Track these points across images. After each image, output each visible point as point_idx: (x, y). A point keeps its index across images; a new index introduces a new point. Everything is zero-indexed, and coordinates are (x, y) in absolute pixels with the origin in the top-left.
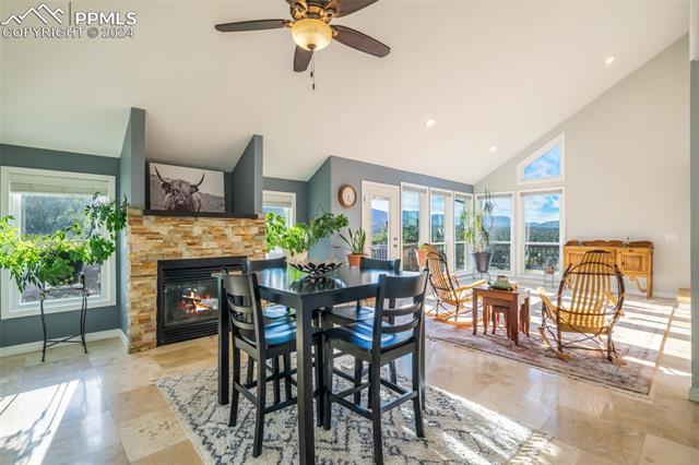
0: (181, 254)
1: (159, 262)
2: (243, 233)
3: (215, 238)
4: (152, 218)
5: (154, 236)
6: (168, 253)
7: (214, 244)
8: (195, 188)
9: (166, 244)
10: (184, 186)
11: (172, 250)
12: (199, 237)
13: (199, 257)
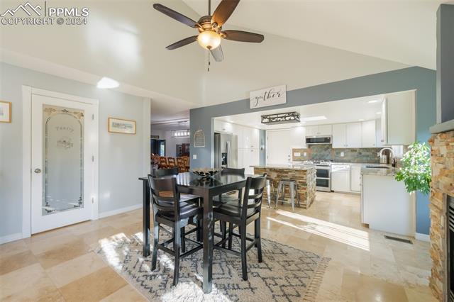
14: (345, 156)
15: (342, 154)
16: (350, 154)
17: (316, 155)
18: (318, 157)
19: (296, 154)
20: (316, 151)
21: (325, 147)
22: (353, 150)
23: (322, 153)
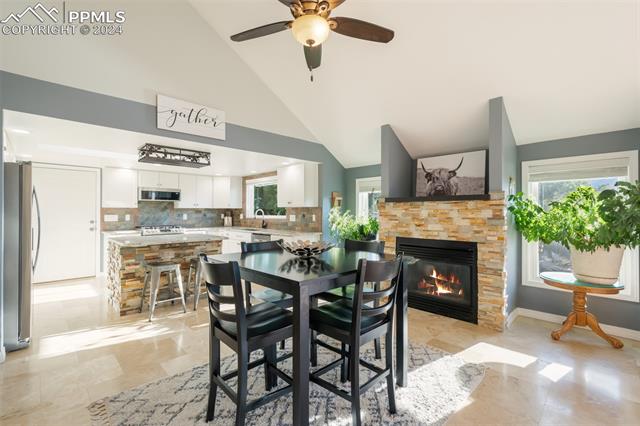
0: (410, 233)
1: (397, 238)
2: (470, 216)
3: (440, 221)
4: (392, 204)
5: (393, 218)
6: (401, 232)
7: (438, 227)
8: (454, 173)
9: (400, 225)
10: (442, 173)
11: (404, 229)
12: (426, 220)
13: (424, 238)
14: (189, 219)
15: (185, 217)
16: (195, 216)
17: (147, 219)
18: (150, 223)
19: (108, 218)
20: (148, 213)
21: (163, 206)
22: (198, 211)
23: (157, 216)
